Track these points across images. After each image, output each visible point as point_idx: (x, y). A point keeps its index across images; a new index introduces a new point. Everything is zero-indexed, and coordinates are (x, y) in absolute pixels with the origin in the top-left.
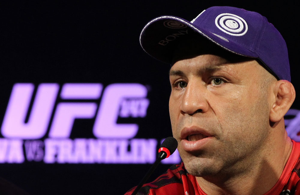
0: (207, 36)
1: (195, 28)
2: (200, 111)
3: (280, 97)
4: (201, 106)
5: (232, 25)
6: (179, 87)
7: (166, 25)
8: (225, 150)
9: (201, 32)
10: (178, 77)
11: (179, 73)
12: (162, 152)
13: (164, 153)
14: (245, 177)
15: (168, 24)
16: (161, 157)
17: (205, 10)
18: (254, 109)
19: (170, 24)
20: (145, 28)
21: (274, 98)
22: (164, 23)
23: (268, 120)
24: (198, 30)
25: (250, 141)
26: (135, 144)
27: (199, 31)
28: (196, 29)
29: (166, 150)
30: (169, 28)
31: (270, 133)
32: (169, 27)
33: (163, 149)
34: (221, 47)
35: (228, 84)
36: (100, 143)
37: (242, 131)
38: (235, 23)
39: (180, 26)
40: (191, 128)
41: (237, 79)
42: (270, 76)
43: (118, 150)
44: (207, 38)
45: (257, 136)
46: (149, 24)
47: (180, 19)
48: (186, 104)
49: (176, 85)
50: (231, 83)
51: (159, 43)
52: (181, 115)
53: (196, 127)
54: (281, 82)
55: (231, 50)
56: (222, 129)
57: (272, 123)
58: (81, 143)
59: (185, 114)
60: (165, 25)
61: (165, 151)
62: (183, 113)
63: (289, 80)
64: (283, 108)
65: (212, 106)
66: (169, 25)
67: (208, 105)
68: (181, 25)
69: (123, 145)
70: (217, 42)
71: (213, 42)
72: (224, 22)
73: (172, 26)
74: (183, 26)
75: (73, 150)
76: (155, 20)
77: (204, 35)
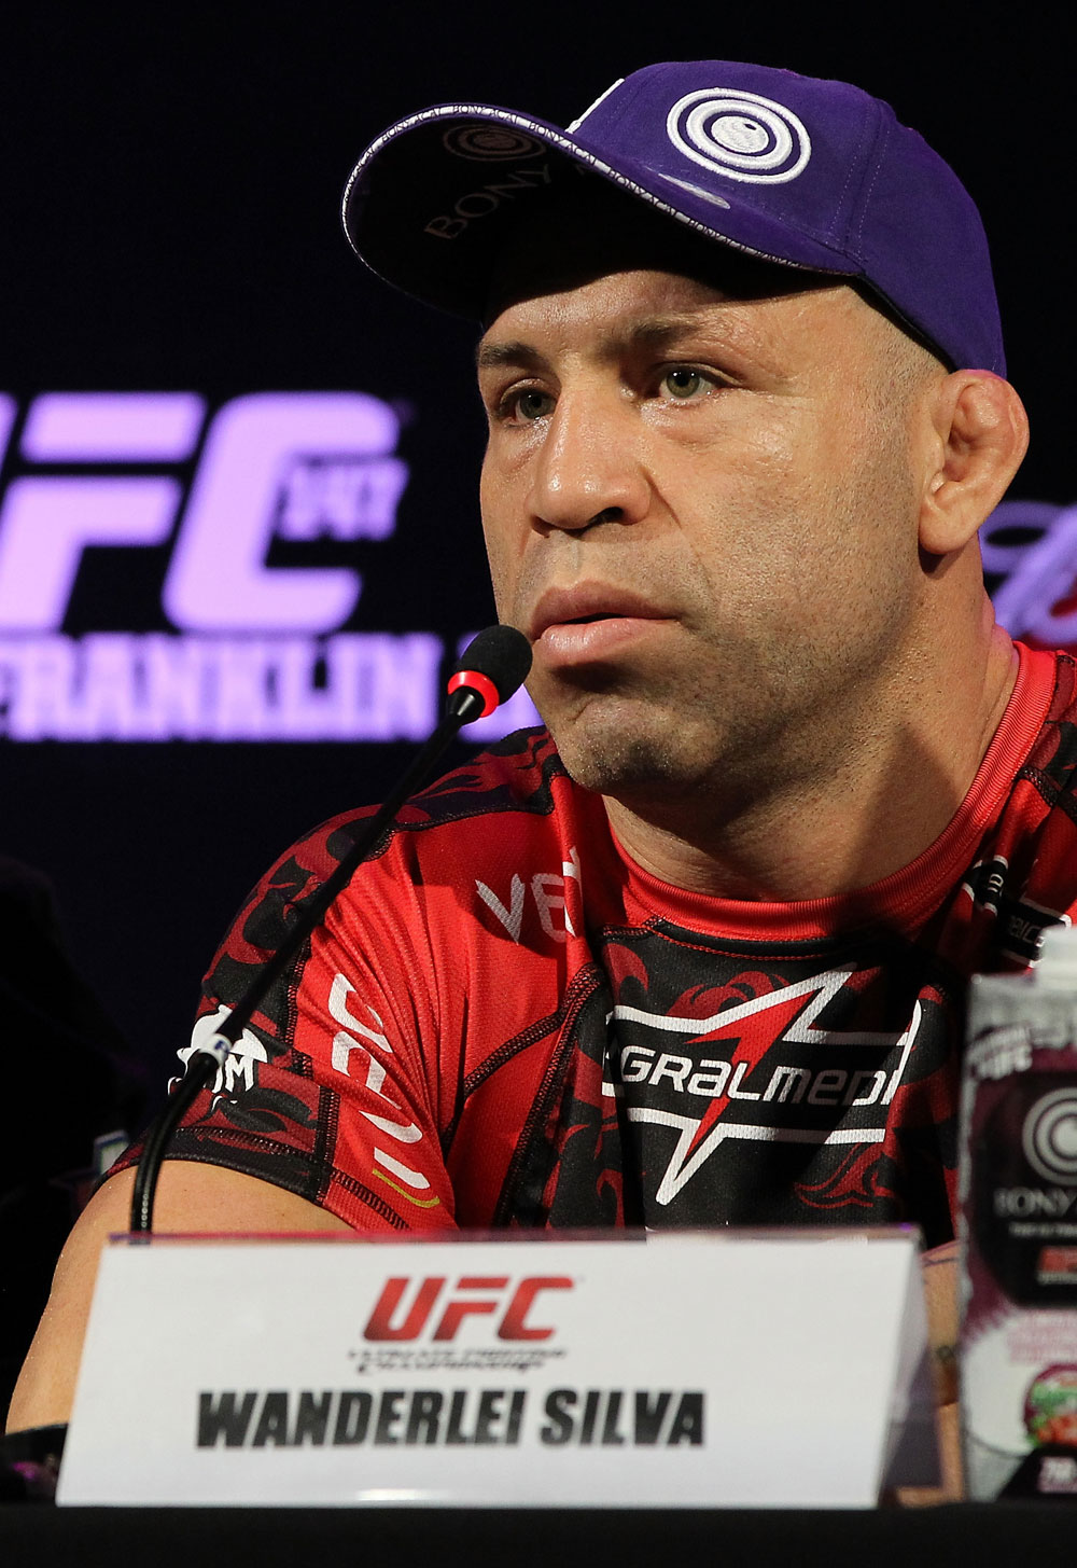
0: (633, 185)
1: (579, 152)
2: (615, 514)
3: (964, 446)
4: (617, 492)
5: (741, 138)
6: (521, 418)
7: (455, 144)
8: (721, 679)
9: (607, 169)
10: (515, 372)
11: (520, 356)
12: (464, 691)
13: (471, 697)
14: (815, 800)
15: (462, 140)
16: (460, 713)
17: (621, 81)
18: (850, 496)
19: (470, 140)
20: (363, 161)
21: (934, 447)
22: (445, 138)
23: (911, 545)
24: (592, 158)
25: (833, 638)
26: (347, 655)
27: (600, 165)
28: (585, 154)
29: (483, 683)
30: (469, 157)
31: (922, 604)
32: (469, 153)
33: (467, 678)
34: (694, 228)
35: (734, 392)
36: (194, 652)
37: (798, 595)
38: (754, 128)
39: (513, 149)
40: (577, 589)
41: (770, 371)
42: (916, 355)
43: (271, 682)
44: (633, 191)
45: (867, 615)
46: (379, 142)
47: (514, 117)
48: (555, 484)
49: (506, 410)
50: (744, 388)
51: (428, 230)
52: (535, 536)
53: (597, 584)
54: (965, 377)
55: (742, 244)
56: (711, 587)
57: (931, 560)
58: (110, 653)
59: (552, 533)
60: (448, 147)
61: (479, 687)
62: (543, 526)
63: (997, 372)
64: (975, 493)
65: (664, 490)
66: (465, 145)
67: (649, 490)
68: (519, 144)
69: (296, 662)
70: (677, 211)
71: (661, 210)
72: (707, 126)
73: (482, 151)
74: (527, 146)
75: (79, 682)
76: (405, 125)
77: (621, 180)
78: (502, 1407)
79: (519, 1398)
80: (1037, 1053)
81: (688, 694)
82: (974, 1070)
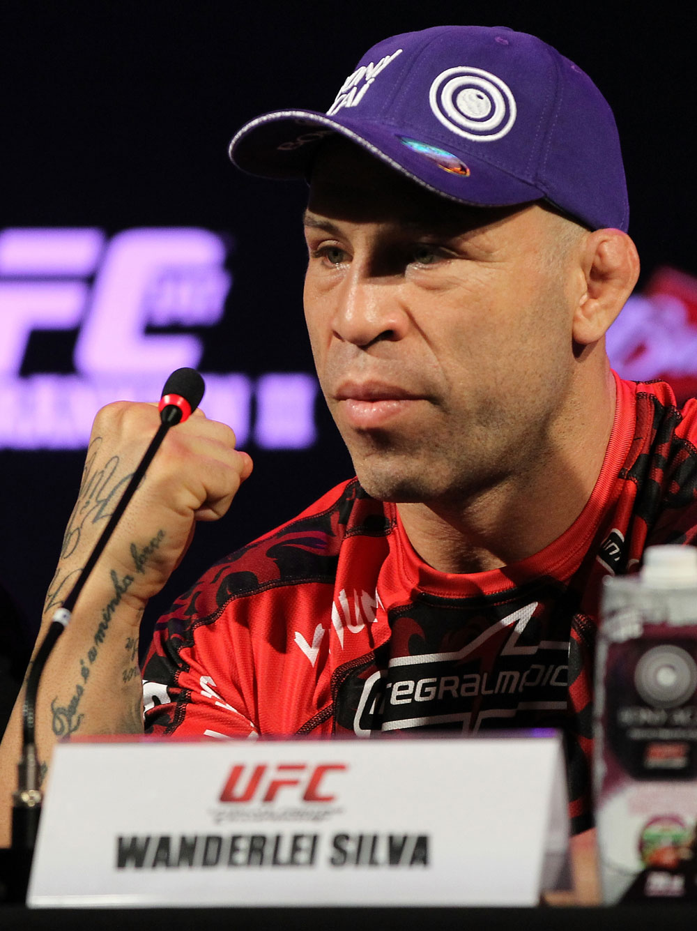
3: (599, 278)
4: (389, 321)
5: (474, 107)
10: (325, 235)
38: (482, 98)
40: (365, 385)
50: (466, 259)
51: (279, 148)
53: (377, 383)
59: (347, 342)
78: (305, 844)
79: (315, 839)
80: (646, 626)
81: (432, 445)
82: (606, 637)
